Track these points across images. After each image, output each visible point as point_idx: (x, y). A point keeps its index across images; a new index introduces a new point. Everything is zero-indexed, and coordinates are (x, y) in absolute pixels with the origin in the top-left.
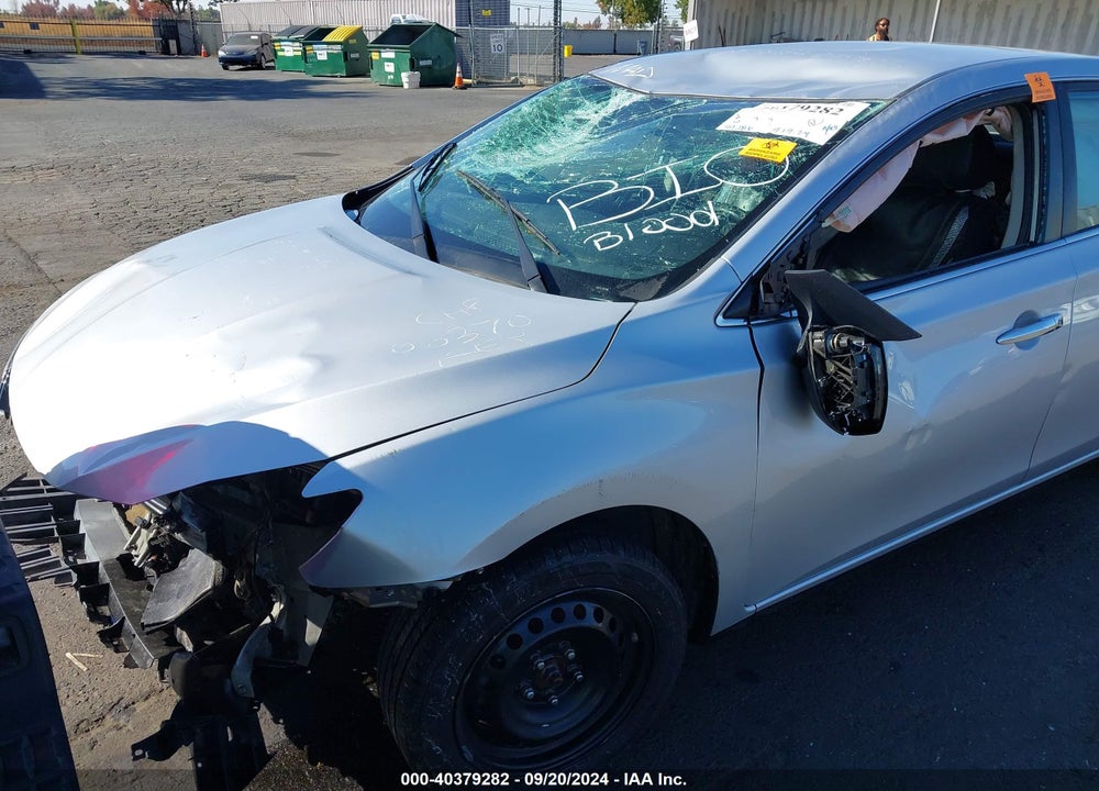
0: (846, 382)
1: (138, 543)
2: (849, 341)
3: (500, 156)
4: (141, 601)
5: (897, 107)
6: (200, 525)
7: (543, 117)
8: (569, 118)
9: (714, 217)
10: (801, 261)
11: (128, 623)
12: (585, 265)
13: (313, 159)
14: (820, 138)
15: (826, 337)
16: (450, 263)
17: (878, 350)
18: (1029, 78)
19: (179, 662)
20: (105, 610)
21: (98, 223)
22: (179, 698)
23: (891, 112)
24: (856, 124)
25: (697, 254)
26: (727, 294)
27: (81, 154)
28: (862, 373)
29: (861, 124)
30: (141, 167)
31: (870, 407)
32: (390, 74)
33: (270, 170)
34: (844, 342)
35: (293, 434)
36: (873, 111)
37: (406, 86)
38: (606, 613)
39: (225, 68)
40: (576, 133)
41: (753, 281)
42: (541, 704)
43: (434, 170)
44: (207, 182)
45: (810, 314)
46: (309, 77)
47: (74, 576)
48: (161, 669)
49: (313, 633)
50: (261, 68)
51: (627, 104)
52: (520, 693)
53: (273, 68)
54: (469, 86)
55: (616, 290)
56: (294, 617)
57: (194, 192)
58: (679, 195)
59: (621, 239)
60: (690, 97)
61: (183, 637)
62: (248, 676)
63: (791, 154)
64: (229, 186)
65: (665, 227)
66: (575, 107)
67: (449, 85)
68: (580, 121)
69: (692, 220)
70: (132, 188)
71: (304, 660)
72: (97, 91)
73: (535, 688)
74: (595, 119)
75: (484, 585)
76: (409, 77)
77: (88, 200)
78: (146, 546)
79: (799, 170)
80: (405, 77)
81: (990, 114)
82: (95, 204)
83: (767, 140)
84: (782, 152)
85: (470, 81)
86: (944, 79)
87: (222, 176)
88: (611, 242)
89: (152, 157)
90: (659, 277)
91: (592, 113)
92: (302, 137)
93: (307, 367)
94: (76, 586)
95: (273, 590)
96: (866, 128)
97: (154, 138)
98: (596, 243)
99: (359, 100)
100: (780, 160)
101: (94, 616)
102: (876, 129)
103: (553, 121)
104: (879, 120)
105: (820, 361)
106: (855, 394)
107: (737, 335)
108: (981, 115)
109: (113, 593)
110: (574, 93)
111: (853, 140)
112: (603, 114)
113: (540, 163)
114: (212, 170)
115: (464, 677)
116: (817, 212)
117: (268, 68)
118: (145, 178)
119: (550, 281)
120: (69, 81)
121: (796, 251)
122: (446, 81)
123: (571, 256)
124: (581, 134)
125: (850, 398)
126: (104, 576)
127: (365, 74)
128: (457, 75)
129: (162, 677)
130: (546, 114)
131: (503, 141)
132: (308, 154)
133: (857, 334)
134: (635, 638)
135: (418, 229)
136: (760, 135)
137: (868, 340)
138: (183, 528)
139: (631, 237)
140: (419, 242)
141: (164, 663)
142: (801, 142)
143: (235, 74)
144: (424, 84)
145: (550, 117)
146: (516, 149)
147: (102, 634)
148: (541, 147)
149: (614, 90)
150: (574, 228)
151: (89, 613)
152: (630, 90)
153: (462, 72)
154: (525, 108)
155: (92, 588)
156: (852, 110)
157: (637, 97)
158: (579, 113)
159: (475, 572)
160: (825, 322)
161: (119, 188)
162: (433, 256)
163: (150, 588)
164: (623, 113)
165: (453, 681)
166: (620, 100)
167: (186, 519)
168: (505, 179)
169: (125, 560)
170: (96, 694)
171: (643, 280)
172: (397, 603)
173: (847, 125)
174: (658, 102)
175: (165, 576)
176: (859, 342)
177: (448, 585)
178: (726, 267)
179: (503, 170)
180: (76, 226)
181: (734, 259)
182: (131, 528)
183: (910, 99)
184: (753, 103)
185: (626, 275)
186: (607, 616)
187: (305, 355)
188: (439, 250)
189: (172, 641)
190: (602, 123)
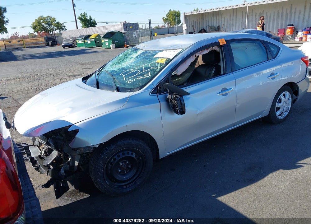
0: (176, 104)
1: (42, 152)
2: (175, 96)
3: (114, 66)
4: (43, 162)
5: (187, 49)
6: (53, 144)
7: (124, 57)
8: (130, 57)
9: (150, 75)
10: (167, 82)
11: (40, 166)
12: (127, 86)
13: (86, 70)
14: (171, 58)
15: (171, 96)
16: (101, 89)
17: (181, 97)
18: (219, 40)
19: (50, 170)
20: (36, 165)
21: (32, 91)
22: (51, 178)
23: (186, 51)
24: (179, 54)
25: (146, 82)
26: (151, 89)
27: (27, 74)
28: (179, 102)
29: (180, 53)
30: (42, 76)
31: (182, 109)
32: (107, 45)
33: (75, 74)
34: (174, 96)
35: (67, 121)
36: (182, 51)
37: (112, 48)
38: (134, 153)
39: (64, 48)
40: (131, 60)
41: (157, 87)
42: (122, 174)
43: (101, 70)
44: (59, 78)
45: (169, 91)
46: (86, 48)
47: (29, 159)
48: (47, 173)
49: (77, 163)
50: (73, 47)
51: (141, 53)
52: (118, 171)
53: (76, 47)
54: (128, 47)
55: (131, 90)
56: (73, 161)
57: (55, 81)
58: (144, 71)
59: (133, 81)
60: (152, 50)
61: (52, 167)
62: (64, 171)
63: (166, 61)
64: (64, 79)
65: (141, 77)
66: (131, 54)
67: (123, 47)
68: (132, 57)
69: (146, 76)
70: (40, 81)
71: (75, 170)
72: (31, 57)
73: (121, 170)
74: (135, 57)
75: (106, 148)
76: (112, 46)
77: (30, 85)
78: (44, 152)
79: (166, 64)
80: (111, 46)
81: (213, 48)
82: (31, 86)
83: (161, 59)
84: (164, 61)
85: (129, 45)
86: (198, 43)
87: (63, 76)
88: (131, 81)
89: (45, 73)
90: (139, 87)
91: (134, 55)
92: (84, 64)
93: (70, 109)
94: (30, 161)
95: (69, 156)
96: (181, 54)
97: (45, 68)
98: (128, 82)
99: (99, 53)
100: (163, 63)
101: (34, 166)
102: (182, 54)
103: (127, 58)
104: (183, 52)
105: (171, 101)
106: (178, 106)
107: (155, 97)
108: (210, 49)
109: (37, 162)
110: (132, 51)
111: (178, 57)
112: (137, 55)
113: (123, 67)
114: (60, 75)
115: (105, 166)
116: (170, 72)
117: (75, 47)
118: (43, 79)
119: (118, 90)
120: (23, 56)
121: (166, 80)
122: (122, 46)
123: (125, 85)
124: (132, 60)
125: (177, 107)
126: (35, 159)
127: (101, 46)
128: (125, 44)
129: (48, 175)
130: (125, 56)
131: (115, 63)
132: (84, 69)
133: (177, 95)
134: (141, 158)
135: (95, 82)
136: (161, 58)
137: (179, 95)
138: (50, 145)
139: (135, 80)
140: (95, 85)
141: (48, 172)
142: (168, 58)
143: (67, 49)
144: (116, 47)
145: (126, 57)
146: (118, 64)
147: (36, 169)
148: (124, 64)
149: (139, 50)
150: (125, 79)
151: (33, 165)
152: (142, 50)
153: (126, 43)
154: (121, 55)
155: (33, 161)
156: (179, 51)
157: (143, 51)
158: (132, 56)
159: (102, 143)
160: (172, 93)
161: (37, 82)
162: (98, 87)
163: (45, 159)
164: (140, 55)
165: (102, 167)
166: (140, 52)
167: (50, 143)
168: (113, 71)
169: (40, 156)
170: (35, 184)
171: (136, 88)
172: (89, 151)
173: (177, 54)
174: (146, 52)
175: (48, 157)
176: (178, 96)
177: (97, 146)
178: (151, 84)
179: (113, 69)
180: (27, 92)
181: (152, 83)
182: (40, 150)
183: (190, 47)
184: (162, 51)
185: (133, 87)
186: (134, 154)
187: (70, 108)
188: (100, 86)
189: (49, 168)
190: (136, 57)
